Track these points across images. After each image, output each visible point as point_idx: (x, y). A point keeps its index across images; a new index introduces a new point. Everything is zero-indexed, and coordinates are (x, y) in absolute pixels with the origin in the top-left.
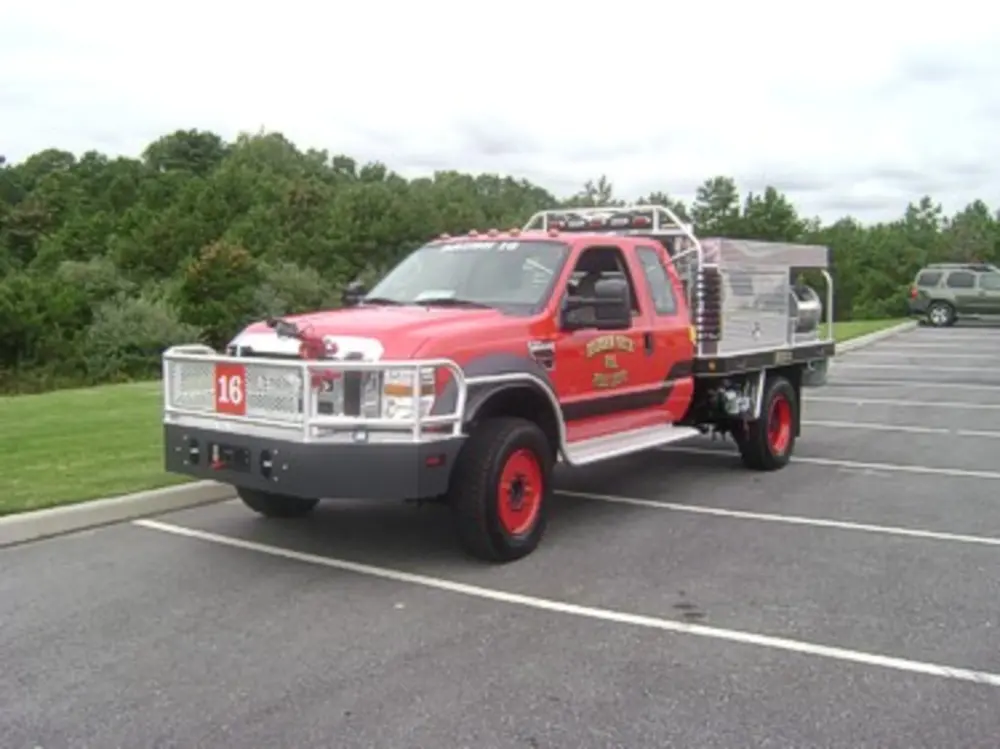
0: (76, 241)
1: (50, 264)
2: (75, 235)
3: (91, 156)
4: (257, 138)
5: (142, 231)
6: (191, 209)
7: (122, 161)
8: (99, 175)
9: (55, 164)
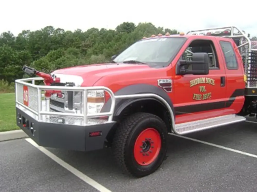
0: (96, 50)
1: (89, 56)
2: (96, 49)
3: (103, 29)
4: (143, 24)
5: (112, 48)
6: (125, 42)
7: (110, 31)
8: (104, 34)
9: (94, 31)
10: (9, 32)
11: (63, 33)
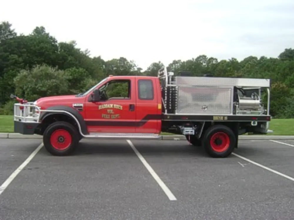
3: (262, 58)
8: (263, 63)
10: (160, 62)
11: (216, 63)
